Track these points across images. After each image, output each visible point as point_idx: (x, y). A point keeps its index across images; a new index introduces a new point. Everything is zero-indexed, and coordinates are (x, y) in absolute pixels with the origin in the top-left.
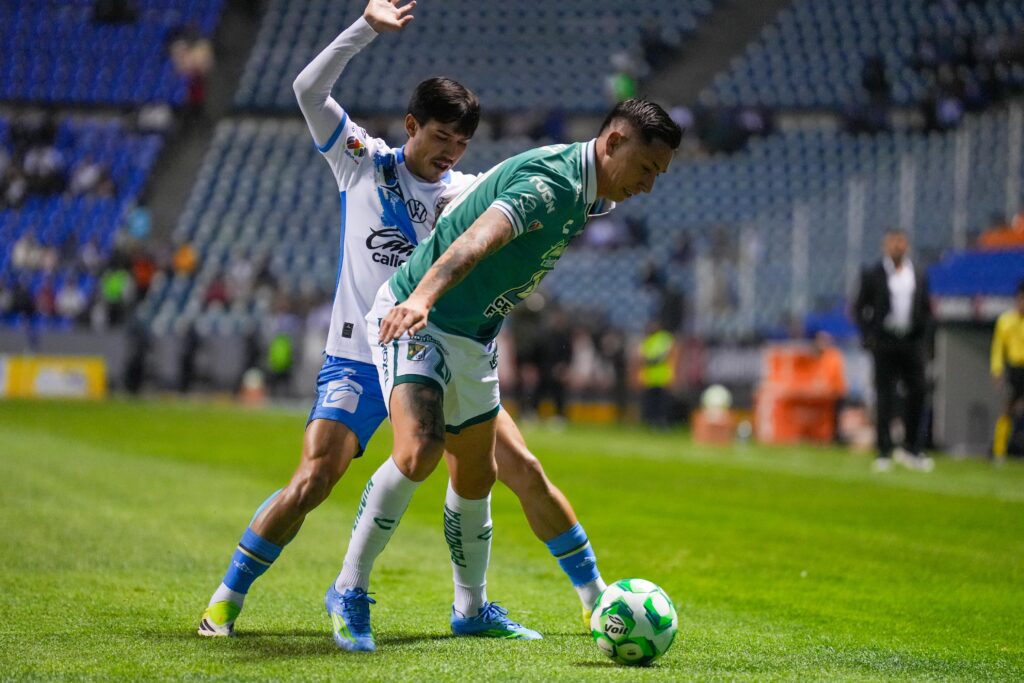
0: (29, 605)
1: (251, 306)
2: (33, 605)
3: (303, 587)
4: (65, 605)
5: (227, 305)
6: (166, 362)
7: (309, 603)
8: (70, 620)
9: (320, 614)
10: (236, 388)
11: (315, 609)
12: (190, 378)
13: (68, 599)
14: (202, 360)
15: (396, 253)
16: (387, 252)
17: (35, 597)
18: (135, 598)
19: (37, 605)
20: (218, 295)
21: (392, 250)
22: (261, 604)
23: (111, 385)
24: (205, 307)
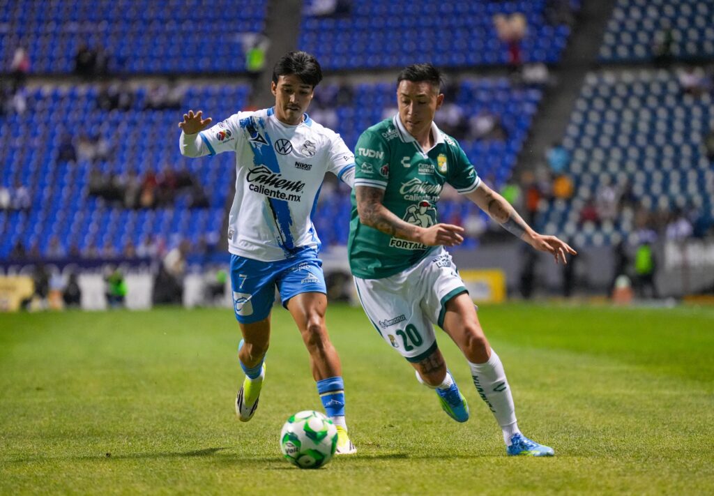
0: (461, 469)
1: (617, 225)
2: (465, 469)
3: (679, 451)
4: (489, 469)
5: (598, 224)
6: (551, 271)
7: (684, 464)
8: (495, 481)
9: (695, 473)
10: (609, 290)
11: (691, 470)
12: (571, 283)
13: (491, 464)
14: (580, 269)
15: (263, 184)
16: (258, 184)
17: (466, 463)
18: (543, 462)
19: (467, 470)
20: (591, 216)
21: (260, 182)
22: (645, 466)
23: (509, 291)
24: (580, 226)
